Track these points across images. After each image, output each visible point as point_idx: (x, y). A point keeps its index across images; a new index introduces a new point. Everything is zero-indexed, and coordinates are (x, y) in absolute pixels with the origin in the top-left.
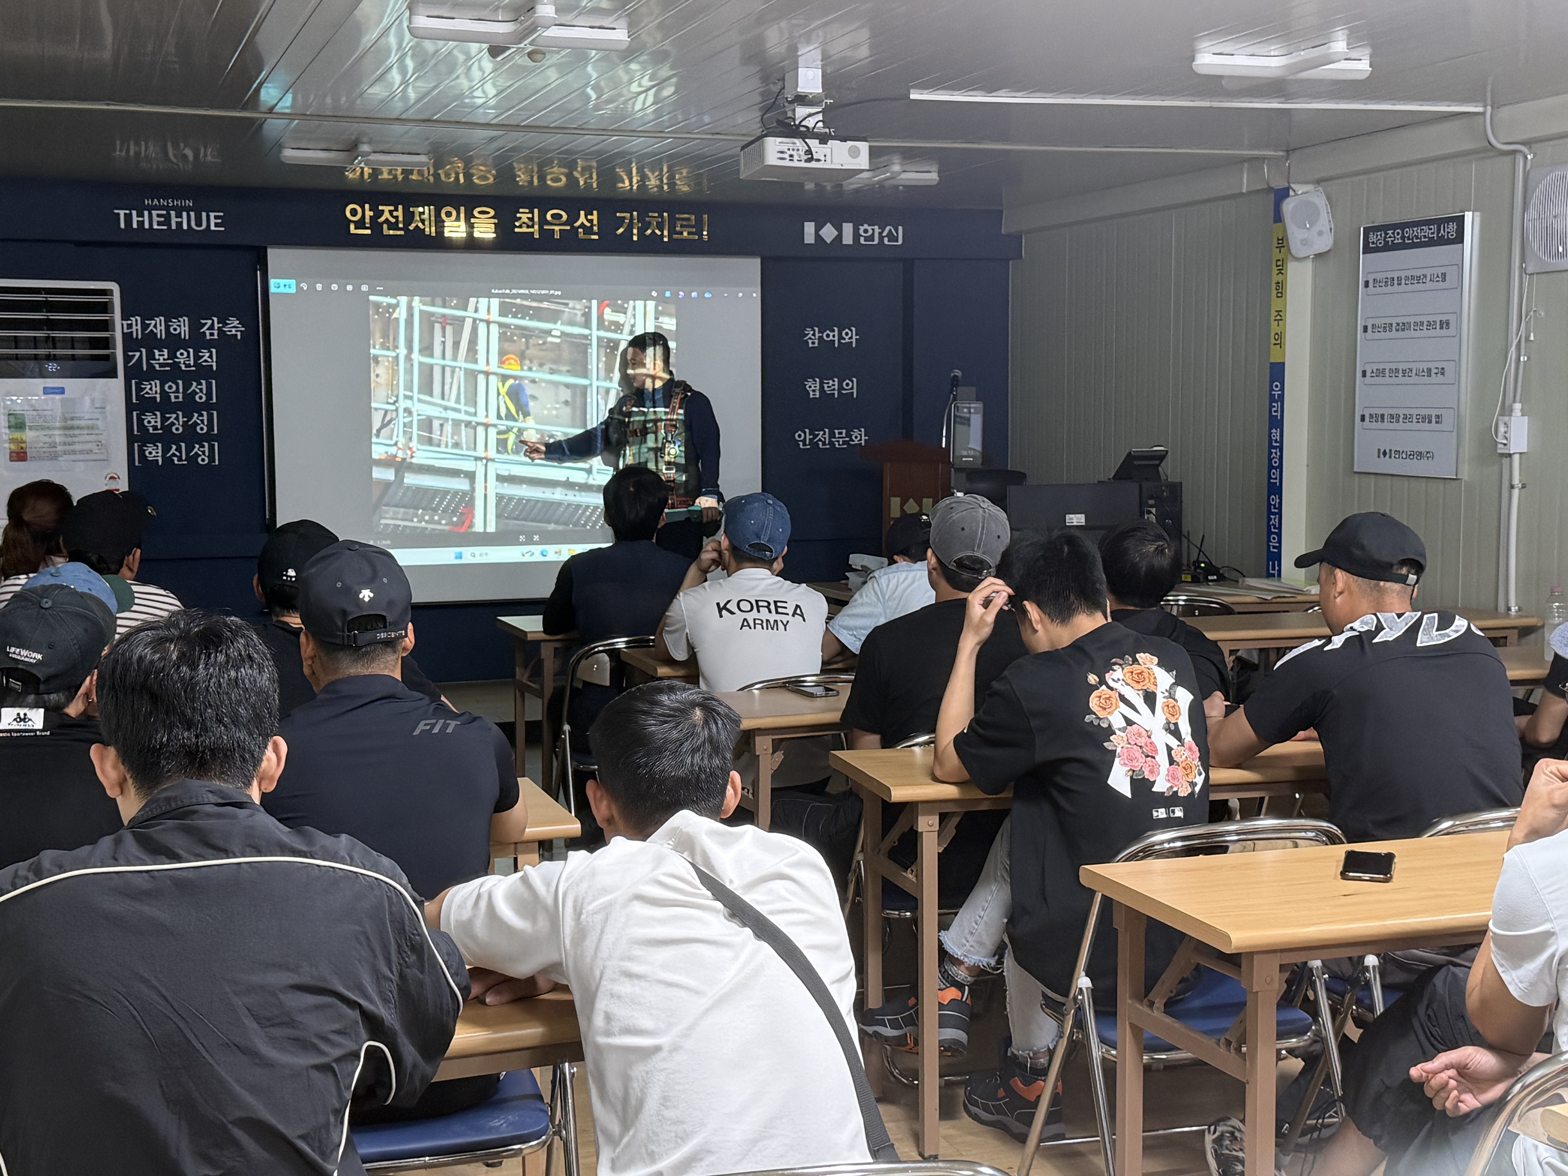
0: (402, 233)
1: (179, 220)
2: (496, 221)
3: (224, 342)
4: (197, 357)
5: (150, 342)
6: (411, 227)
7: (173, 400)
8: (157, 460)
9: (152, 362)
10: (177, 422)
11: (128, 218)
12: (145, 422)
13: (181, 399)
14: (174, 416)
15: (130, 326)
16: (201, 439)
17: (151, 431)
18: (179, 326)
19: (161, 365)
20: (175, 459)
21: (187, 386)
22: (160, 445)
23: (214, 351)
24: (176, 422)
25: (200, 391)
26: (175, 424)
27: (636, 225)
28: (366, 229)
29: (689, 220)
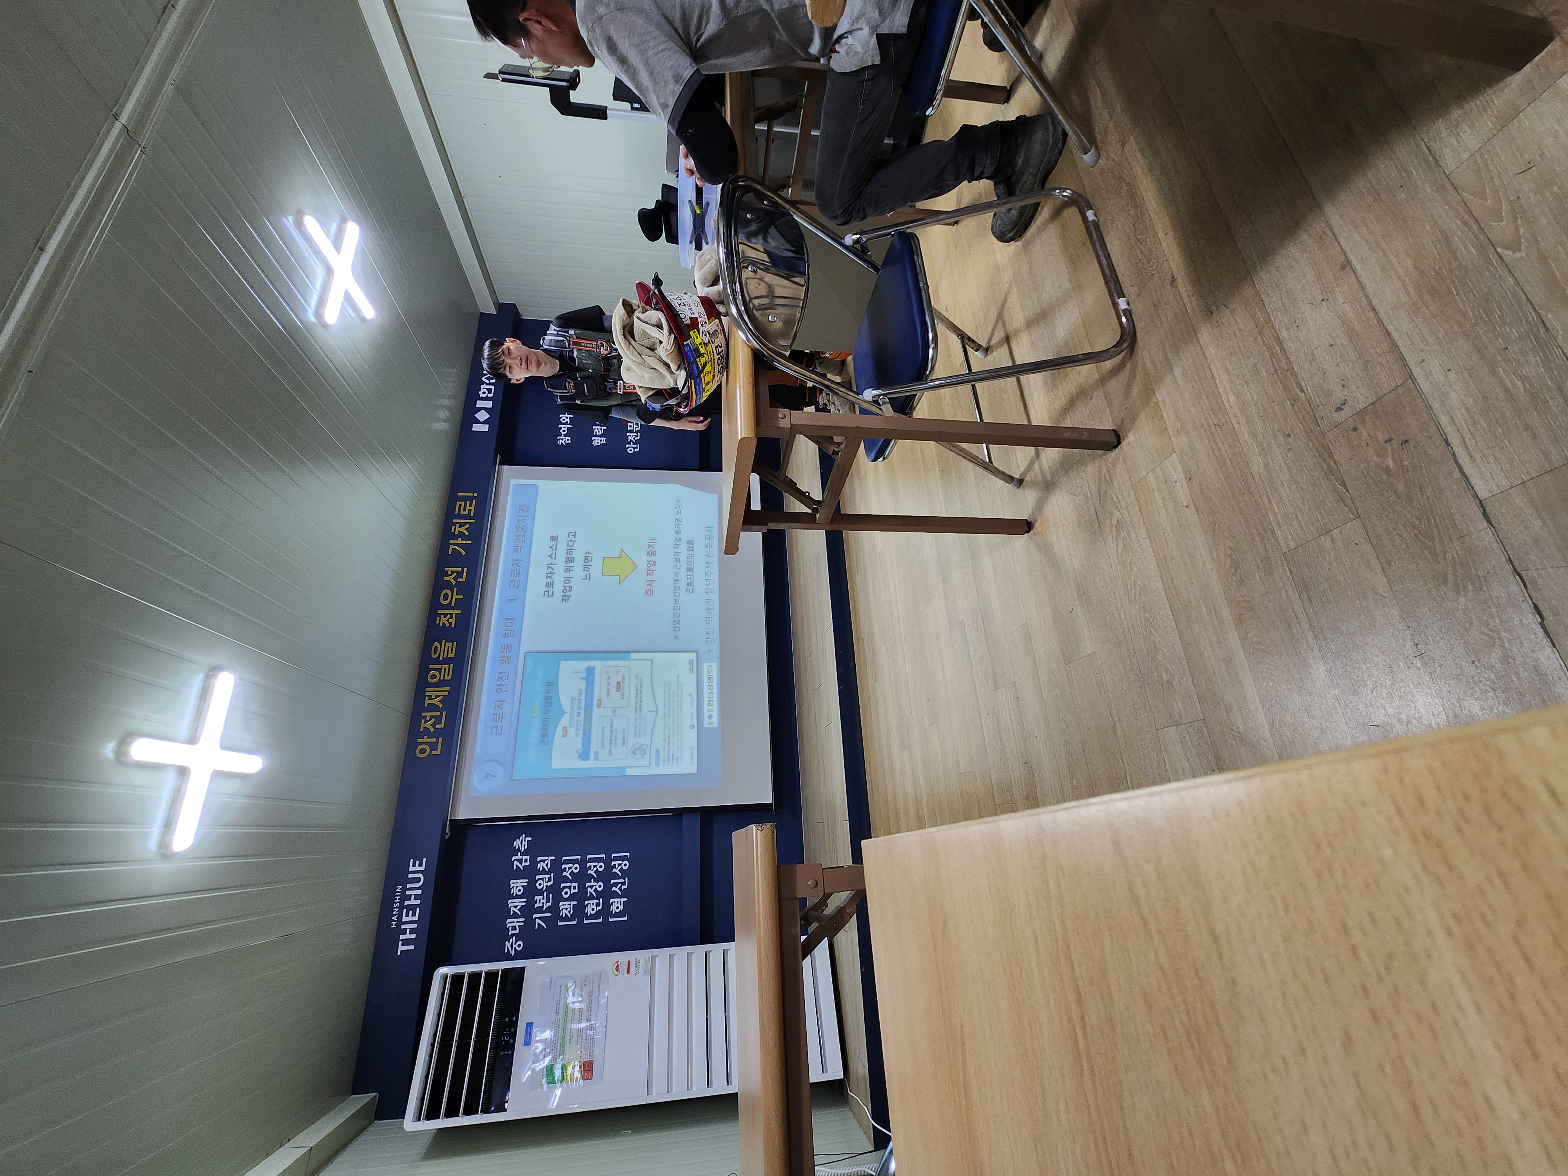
0: (444, 713)
1: (413, 896)
2: (444, 641)
3: (533, 851)
4: (544, 872)
5: (528, 911)
6: (441, 705)
7: (576, 890)
8: (624, 902)
9: (544, 909)
11: (406, 942)
12: (593, 912)
13: (576, 884)
14: (589, 889)
15: (514, 928)
16: (609, 867)
17: (600, 908)
18: (517, 887)
19: (548, 901)
20: (623, 887)
21: (566, 879)
22: (611, 901)
23: (539, 859)
24: (594, 888)
25: (570, 869)
26: (596, 889)
27: (459, 541)
28: (437, 741)
29: (460, 505)
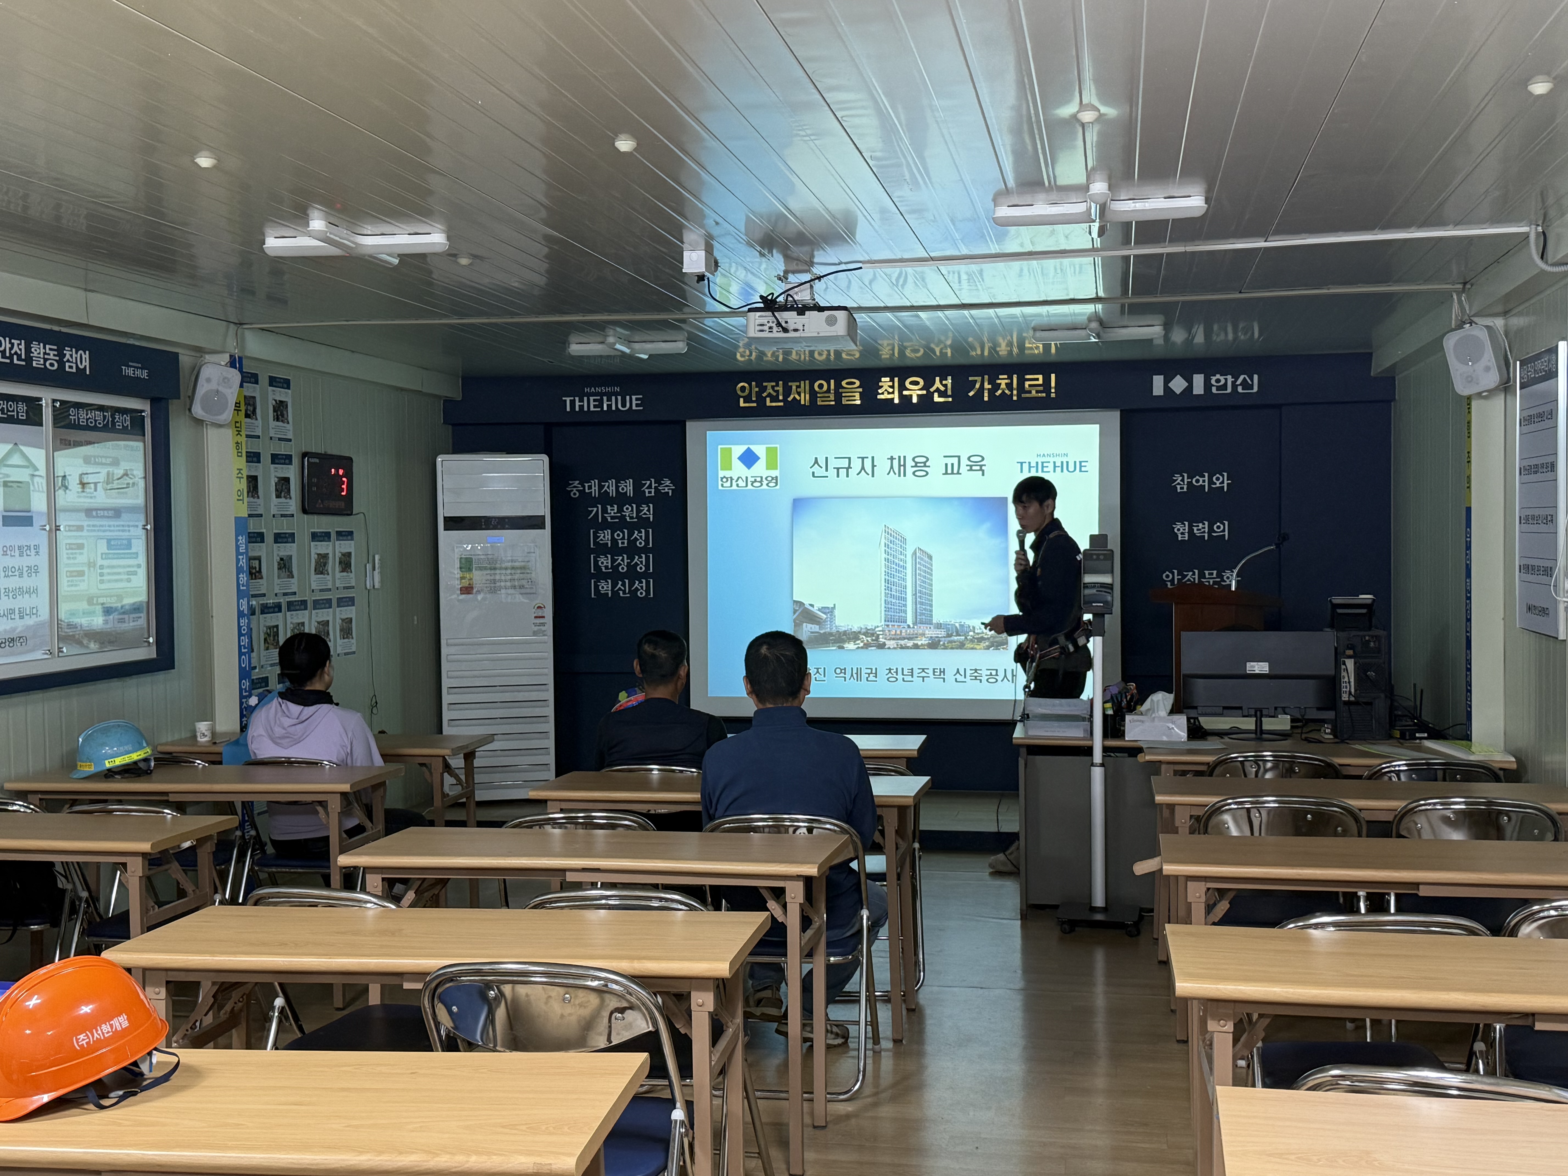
0: (781, 404)
1: (610, 403)
2: (861, 390)
3: (658, 498)
4: (639, 511)
5: (605, 499)
6: (790, 399)
7: (620, 545)
8: (608, 593)
9: (605, 515)
10: (623, 562)
11: (572, 403)
12: (600, 563)
14: (621, 558)
15: (590, 487)
16: (640, 577)
17: (604, 570)
18: (626, 486)
19: (612, 518)
20: (621, 592)
21: (631, 534)
22: (610, 581)
23: (651, 505)
26: (621, 564)
27: (987, 386)
28: (753, 402)
29: (1037, 379)
